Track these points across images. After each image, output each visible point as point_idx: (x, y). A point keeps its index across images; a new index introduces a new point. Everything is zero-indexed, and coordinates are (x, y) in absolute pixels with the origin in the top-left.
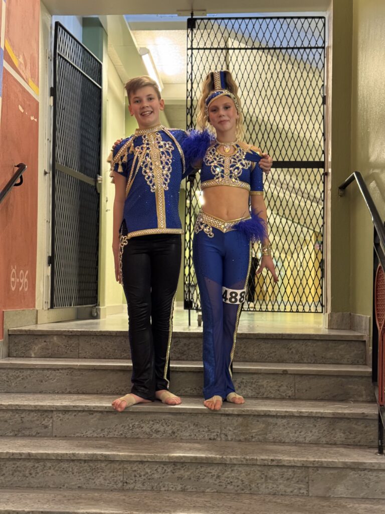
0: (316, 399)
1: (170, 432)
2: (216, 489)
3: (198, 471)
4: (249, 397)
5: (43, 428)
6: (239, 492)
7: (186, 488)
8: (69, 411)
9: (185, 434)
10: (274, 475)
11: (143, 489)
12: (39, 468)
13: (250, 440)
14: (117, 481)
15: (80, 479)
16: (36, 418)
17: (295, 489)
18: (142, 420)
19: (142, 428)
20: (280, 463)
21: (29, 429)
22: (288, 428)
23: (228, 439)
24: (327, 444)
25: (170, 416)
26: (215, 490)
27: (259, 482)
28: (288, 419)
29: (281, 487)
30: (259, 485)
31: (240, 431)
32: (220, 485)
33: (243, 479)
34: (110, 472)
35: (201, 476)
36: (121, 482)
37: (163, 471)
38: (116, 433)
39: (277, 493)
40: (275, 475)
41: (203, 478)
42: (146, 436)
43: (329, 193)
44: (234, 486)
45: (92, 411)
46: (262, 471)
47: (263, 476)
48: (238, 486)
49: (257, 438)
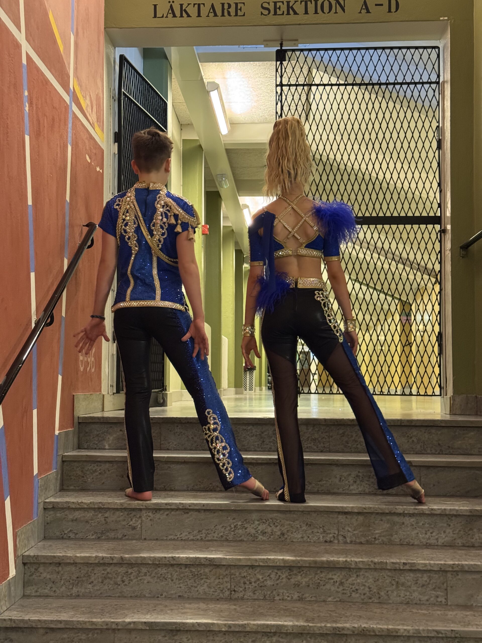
0: (445, 496)
1: (279, 533)
2: (339, 598)
3: (317, 577)
4: (367, 494)
5: (130, 530)
6: (365, 601)
7: (304, 596)
8: (160, 510)
9: (296, 536)
10: (406, 582)
11: (254, 598)
12: (133, 574)
13: (373, 542)
14: (223, 589)
15: (180, 587)
16: (121, 518)
17: (432, 597)
18: (246, 520)
19: (246, 529)
20: (413, 567)
21: (114, 530)
22: (417, 529)
23: (346, 541)
24: (464, 546)
25: (279, 515)
26: (338, 600)
27: (389, 589)
28: (417, 518)
29: (416, 594)
30: (390, 592)
31: (361, 532)
32: (343, 593)
33: (371, 586)
34: (215, 579)
35: (321, 582)
36: (228, 589)
37: (277, 577)
38: (216, 535)
39: (411, 602)
40: (408, 581)
41: (324, 585)
42: (251, 538)
43: (448, 254)
44: (360, 594)
45: (188, 509)
46: (392, 577)
47: (393, 582)
48: (364, 594)
49: (380, 540)
